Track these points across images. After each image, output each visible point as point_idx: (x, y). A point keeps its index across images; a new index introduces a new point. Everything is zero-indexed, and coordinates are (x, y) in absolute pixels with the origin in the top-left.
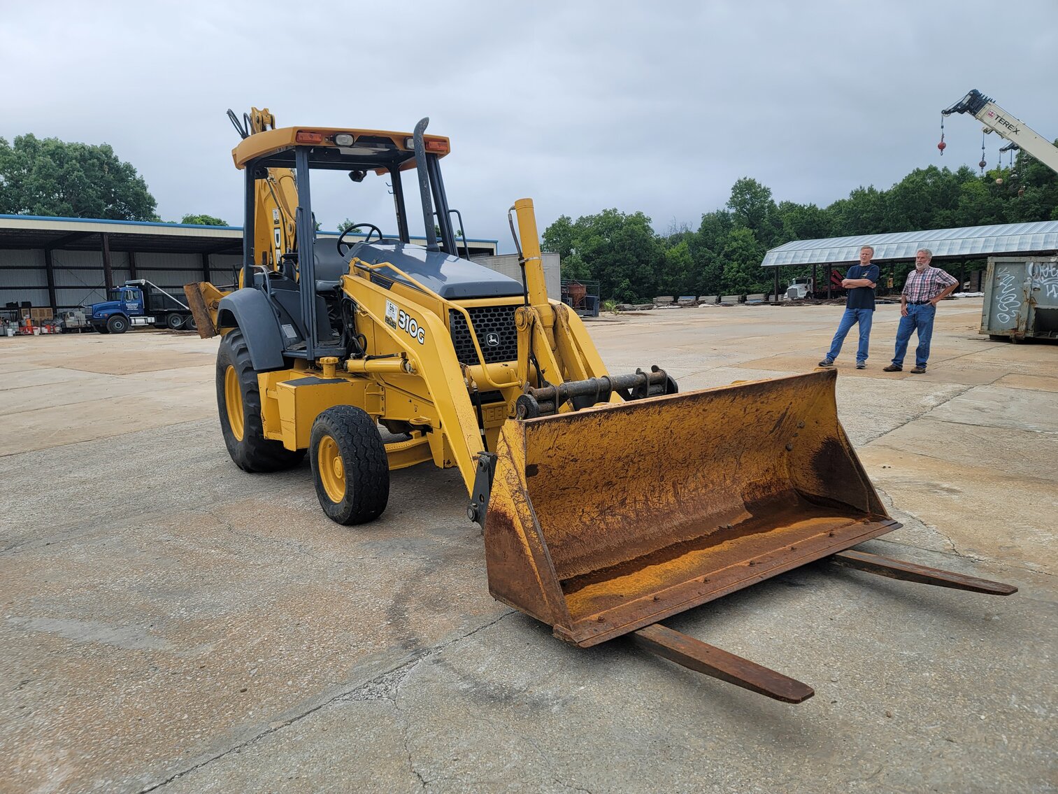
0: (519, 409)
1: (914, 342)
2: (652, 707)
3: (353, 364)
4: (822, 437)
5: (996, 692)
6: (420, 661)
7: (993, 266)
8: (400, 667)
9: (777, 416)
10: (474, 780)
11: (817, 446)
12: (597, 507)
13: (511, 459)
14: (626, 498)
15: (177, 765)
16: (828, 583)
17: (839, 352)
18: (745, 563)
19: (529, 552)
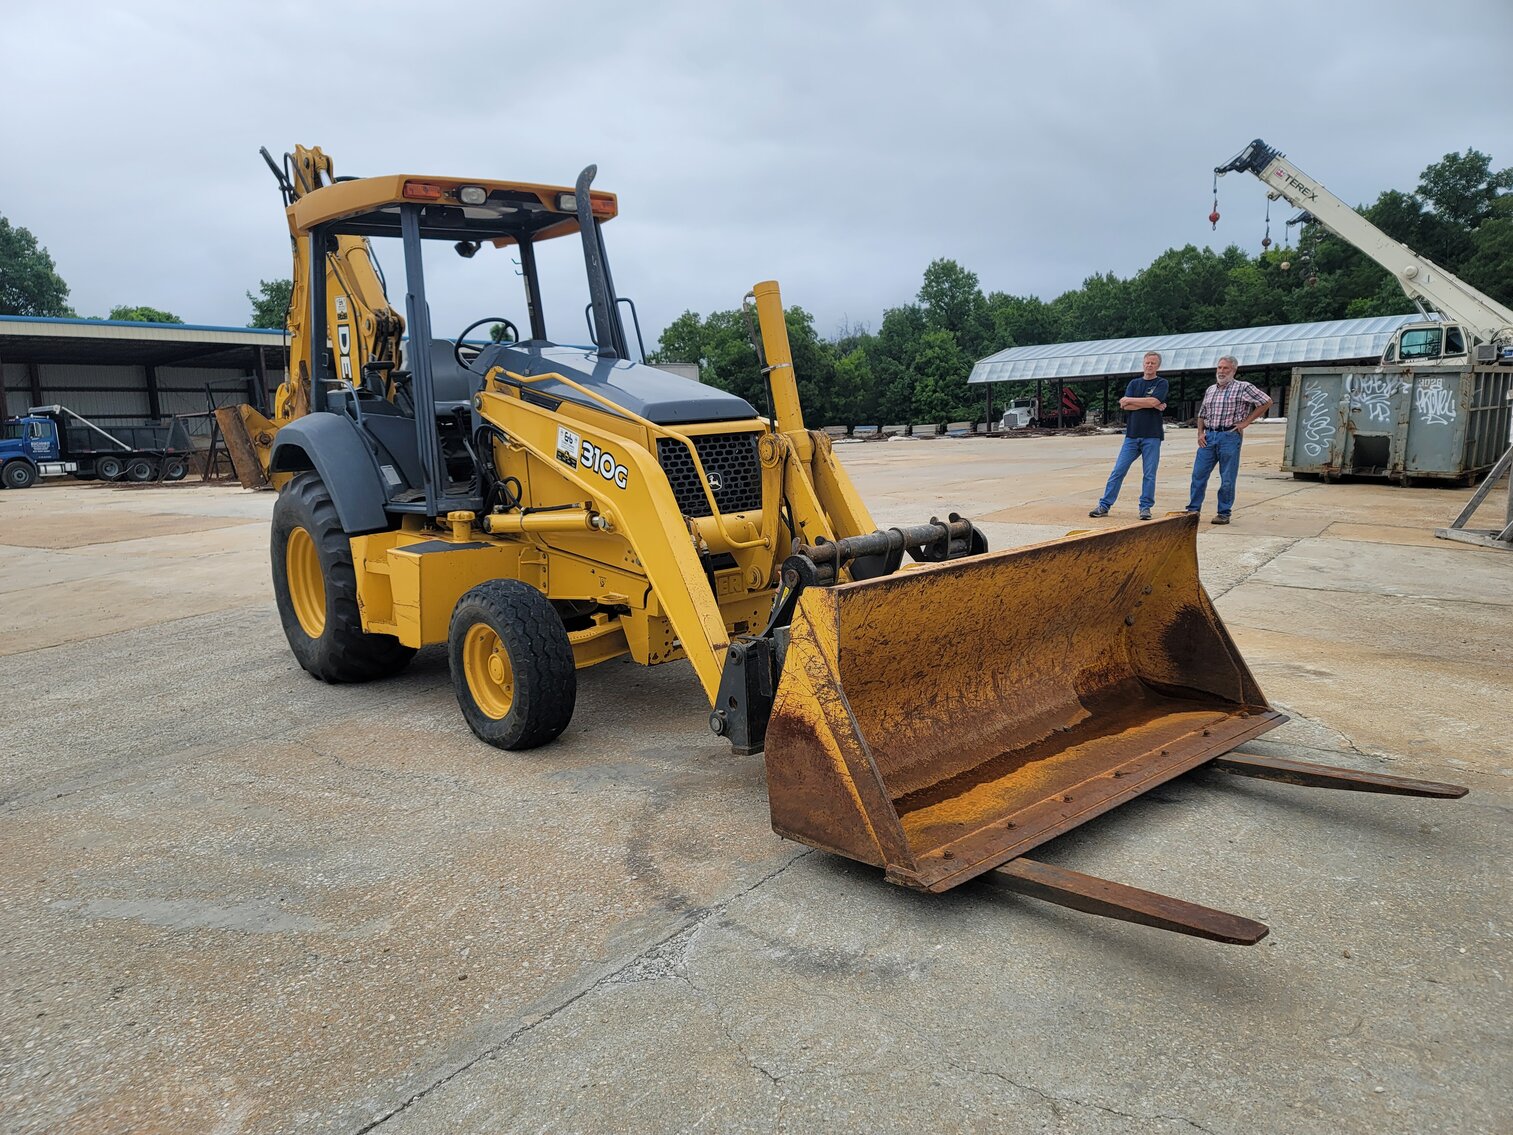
0: (787, 576)
1: (1214, 482)
2: (1041, 965)
3: (497, 520)
4: (1177, 606)
5: (1468, 919)
6: (700, 925)
7: (1299, 378)
8: (676, 935)
9: (1122, 578)
10: (841, 1072)
11: (1169, 617)
12: (902, 708)
13: (816, 641)
14: (936, 695)
15: (410, 1083)
16: (1210, 797)
17: (1116, 497)
18: (1108, 774)
19: (842, 767)
